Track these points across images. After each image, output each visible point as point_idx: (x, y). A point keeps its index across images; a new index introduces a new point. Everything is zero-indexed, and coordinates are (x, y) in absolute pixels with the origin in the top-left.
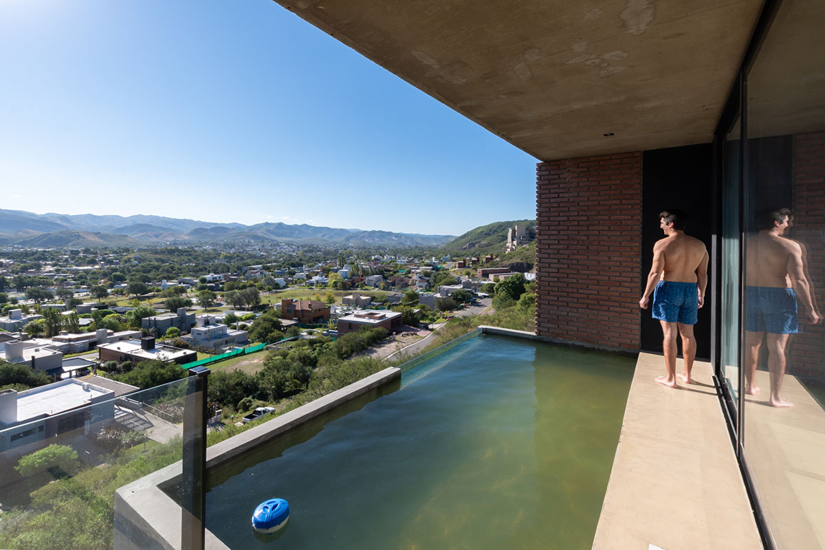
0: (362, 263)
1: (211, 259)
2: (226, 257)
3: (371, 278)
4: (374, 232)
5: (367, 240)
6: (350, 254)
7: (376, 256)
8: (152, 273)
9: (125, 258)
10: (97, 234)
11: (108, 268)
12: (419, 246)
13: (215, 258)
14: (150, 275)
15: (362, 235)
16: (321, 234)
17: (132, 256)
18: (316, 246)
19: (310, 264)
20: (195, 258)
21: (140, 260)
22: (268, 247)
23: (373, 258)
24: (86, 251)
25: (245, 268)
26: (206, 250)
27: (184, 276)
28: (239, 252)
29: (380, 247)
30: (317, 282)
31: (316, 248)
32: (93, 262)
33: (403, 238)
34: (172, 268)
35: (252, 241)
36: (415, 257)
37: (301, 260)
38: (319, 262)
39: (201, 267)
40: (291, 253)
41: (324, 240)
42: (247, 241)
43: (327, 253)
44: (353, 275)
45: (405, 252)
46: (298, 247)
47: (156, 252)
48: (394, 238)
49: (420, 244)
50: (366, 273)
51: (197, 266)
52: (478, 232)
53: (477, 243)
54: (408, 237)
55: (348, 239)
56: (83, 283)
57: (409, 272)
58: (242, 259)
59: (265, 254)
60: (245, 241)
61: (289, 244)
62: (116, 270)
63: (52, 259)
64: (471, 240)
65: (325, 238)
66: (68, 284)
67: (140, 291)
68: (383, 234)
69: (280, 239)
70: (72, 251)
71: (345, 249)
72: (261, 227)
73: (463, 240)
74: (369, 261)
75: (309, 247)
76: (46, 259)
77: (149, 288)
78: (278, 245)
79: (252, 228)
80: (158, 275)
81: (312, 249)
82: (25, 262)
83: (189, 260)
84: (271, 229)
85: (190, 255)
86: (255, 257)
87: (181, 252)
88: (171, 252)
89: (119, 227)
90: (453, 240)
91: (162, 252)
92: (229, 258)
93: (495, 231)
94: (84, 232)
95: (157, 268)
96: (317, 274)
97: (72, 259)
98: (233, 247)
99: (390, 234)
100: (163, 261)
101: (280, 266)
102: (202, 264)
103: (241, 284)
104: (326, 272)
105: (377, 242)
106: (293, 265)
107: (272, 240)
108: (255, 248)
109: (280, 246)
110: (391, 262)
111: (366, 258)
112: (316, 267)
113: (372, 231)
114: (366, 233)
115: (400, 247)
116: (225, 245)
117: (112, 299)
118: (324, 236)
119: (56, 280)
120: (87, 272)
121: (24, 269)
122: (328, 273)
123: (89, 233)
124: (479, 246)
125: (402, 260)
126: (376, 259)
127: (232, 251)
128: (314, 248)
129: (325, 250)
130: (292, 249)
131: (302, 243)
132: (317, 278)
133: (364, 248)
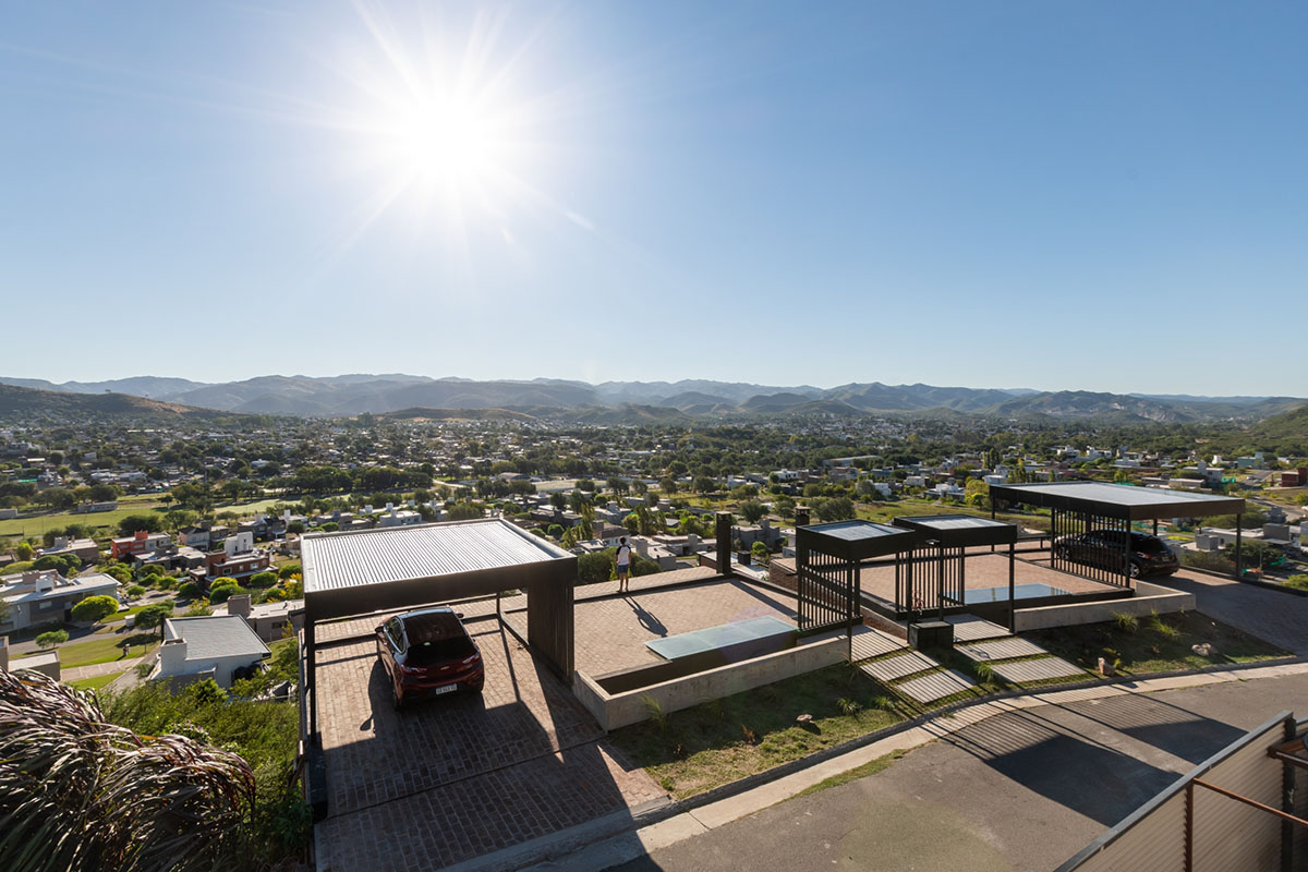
0: (1034, 463)
1: (778, 444)
2: (797, 442)
4: (1067, 394)
5: (1049, 412)
6: (1011, 440)
7: (1068, 448)
8: (712, 463)
9: (680, 441)
10: (648, 408)
11: (665, 454)
13: (783, 443)
14: (712, 466)
15: (1037, 402)
16: (951, 401)
17: (687, 438)
18: (940, 424)
19: (931, 461)
20: (757, 443)
21: (697, 444)
22: (857, 423)
23: (1059, 452)
24: (642, 431)
25: (827, 462)
26: (768, 429)
27: (752, 471)
28: (815, 434)
29: (1079, 427)
30: (945, 493)
31: (941, 428)
32: (650, 446)
33: (1141, 405)
34: (734, 456)
35: (832, 415)
37: (914, 451)
38: (948, 455)
39: (767, 456)
40: (897, 437)
41: (957, 412)
42: (824, 415)
43: (962, 437)
46: (908, 426)
47: (712, 434)
48: (1116, 406)
49: (1187, 418)
51: (762, 456)
54: (1152, 403)
55: (1006, 410)
56: (648, 473)
58: (820, 445)
59: (853, 437)
60: (821, 416)
61: (893, 421)
62: (674, 457)
63: (613, 441)
65: (958, 408)
66: (634, 473)
67: (706, 488)
68: (1086, 399)
69: (875, 411)
70: (629, 430)
71: (999, 431)
72: (846, 392)
74: (1049, 458)
75: (929, 424)
76: (607, 441)
77: (716, 485)
78: (873, 421)
79: (829, 394)
80: (720, 467)
81: (934, 428)
82: (590, 443)
83: (751, 444)
84: (861, 394)
85: (751, 438)
86: (838, 442)
87: (742, 435)
88: (729, 433)
89: (667, 397)
90: (1293, 408)
91: (718, 434)
92: (801, 443)
94: (635, 406)
95: (718, 457)
96: (944, 480)
97: (631, 440)
98: (804, 425)
99: (1107, 397)
100: (722, 446)
101: (881, 462)
102: (768, 452)
103: (826, 488)
104: (961, 476)
105: (1073, 414)
106: (901, 460)
107: (864, 413)
108: (836, 427)
109: (876, 423)
111: (1044, 449)
112: (941, 466)
113: (1061, 393)
114: (1047, 397)
115: (1133, 425)
116: (794, 421)
117: (681, 495)
118: (956, 404)
119: (623, 466)
120: (647, 457)
121: (593, 452)
122: (964, 479)
123: (641, 408)
126: (1065, 456)
127: (804, 432)
128: (937, 427)
129: (959, 431)
130: (897, 430)
131: (919, 416)
132: (944, 487)
133: (1041, 428)
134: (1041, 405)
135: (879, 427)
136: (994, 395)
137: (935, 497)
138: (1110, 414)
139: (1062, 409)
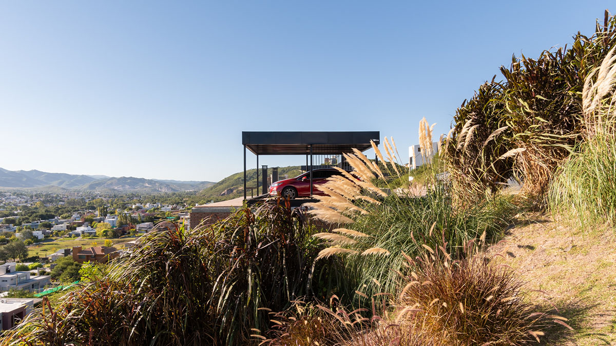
3: (142, 225)
4: (124, 179)
5: (116, 188)
7: (137, 205)
12: (176, 192)
15: (109, 182)
16: (57, 181)
19: (63, 216)
23: (134, 207)
30: (83, 232)
31: (56, 198)
33: (157, 184)
36: (178, 204)
37: (46, 212)
38: (71, 212)
41: (63, 189)
43: (71, 202)
44: (121, 224)
45: (164, 199)
46: (32, 197)
48: (147, 185)
50: (135, 221)
52: (236, 178)
53: (235, 189)
54: (162, 183)
55: (92, 187)
57: (179, 218)
61: (19, 195)
64: (228, 186)
65: (63, 186)
68: (134, 181)
71: (93, 199)
73: (221, 187)
75: (47, 196)
81: (49, 199)
93: (252, 177)
96: (80, 225)
99: (143, 181)
105: (128, 189)
110: (155, 209)
112: (72, 218)
113: (121, 178)
114: (114, 180)
115: (155, 194)
118: (61, 183)
122: (92, 223)
124: (237, 192)
125: (167, 208)
128: (53, 197)
129: (68, 199)
130: (23, 200)
131: (36, 191)
132: (82, 228)
133: (115, 196)
134: (111, 184)
135: (8, 199)
136: (84, 179)
137: (77, 235)
138: (145, 189)
139: (122, 186)
